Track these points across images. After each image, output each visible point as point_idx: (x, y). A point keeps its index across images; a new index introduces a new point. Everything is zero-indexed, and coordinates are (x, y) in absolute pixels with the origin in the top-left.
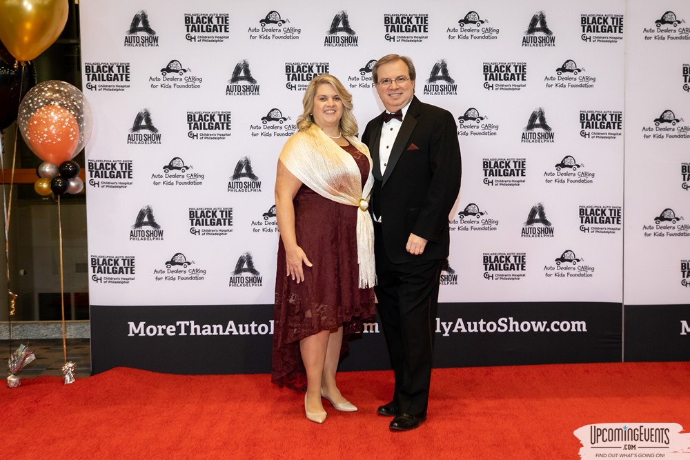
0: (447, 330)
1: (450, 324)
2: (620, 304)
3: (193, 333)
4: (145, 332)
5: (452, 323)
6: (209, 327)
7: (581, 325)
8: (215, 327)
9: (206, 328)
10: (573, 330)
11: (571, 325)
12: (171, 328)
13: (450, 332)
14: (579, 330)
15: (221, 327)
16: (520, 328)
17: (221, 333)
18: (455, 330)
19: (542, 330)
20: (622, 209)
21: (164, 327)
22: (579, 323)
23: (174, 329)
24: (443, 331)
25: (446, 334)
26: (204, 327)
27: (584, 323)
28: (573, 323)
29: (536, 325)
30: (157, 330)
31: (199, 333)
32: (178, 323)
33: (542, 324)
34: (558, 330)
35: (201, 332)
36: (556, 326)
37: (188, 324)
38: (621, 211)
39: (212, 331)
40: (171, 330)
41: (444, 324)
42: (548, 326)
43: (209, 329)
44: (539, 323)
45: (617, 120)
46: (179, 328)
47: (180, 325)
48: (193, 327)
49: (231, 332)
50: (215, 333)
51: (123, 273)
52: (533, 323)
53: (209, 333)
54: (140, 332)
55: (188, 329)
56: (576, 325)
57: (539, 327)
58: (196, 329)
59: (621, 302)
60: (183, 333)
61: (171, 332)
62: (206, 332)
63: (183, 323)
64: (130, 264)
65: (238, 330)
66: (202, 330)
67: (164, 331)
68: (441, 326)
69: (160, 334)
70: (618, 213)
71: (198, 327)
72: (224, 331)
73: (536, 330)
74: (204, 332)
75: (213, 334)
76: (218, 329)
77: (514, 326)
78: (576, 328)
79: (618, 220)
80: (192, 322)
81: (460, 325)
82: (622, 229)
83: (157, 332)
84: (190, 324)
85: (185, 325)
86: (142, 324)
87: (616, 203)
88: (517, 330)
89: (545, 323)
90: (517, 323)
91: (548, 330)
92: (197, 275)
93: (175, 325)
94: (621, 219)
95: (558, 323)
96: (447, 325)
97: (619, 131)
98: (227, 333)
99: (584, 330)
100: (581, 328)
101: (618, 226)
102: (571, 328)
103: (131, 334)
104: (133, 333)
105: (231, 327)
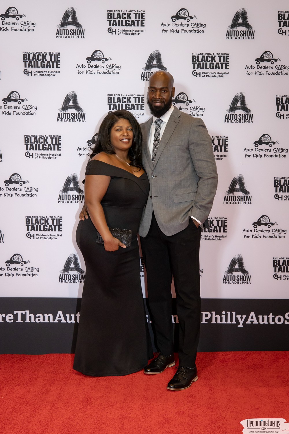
0: (241, 322)
1: (244, 316)
3: (28, 321)
5: (246, 316)
6: (41, 316)
8: (46, 316)
9: (39, 317)
12: (10, 316)
13: (244, 323)
15: (51, 316)
17: (51, 321)
18: (248, 322)
21: (4, 315)
23: (12, 317)
24: (238, 323)
25: (241, 326)
26: (37, 315)
31: (33, 321)
32: (15, 312)
35: (35, 320)
37: (24, 313)
39: (44, 319)
40: (9, 318)
41: (239, 317)
43: (41, 318)
46: (16, 317)
47: (17, 313)
48: (28, 316)
49: (60, 321)
50: (46, 321)
53: (42, 321)
55: (24, 317)
58: (30, 317)
60: (19, 321)
61: (10, 320)
62: (39, 320)
63: (19, 312)
66: (35, 318)
67: (4, 319)
68: (237, 319)
69: (1, 321)
71: (32, 316)
72: (54, 320)
74: (37, 320)
75: (45, 322)
76: (49, 318)
80: (28, 312)
81: (252, 318)
84: (26, 313)
85: (22, 313)
92: (32, 272)
93: (13, 314)
96: (242, 318)
98: (56, 321)
105: (60, 317)
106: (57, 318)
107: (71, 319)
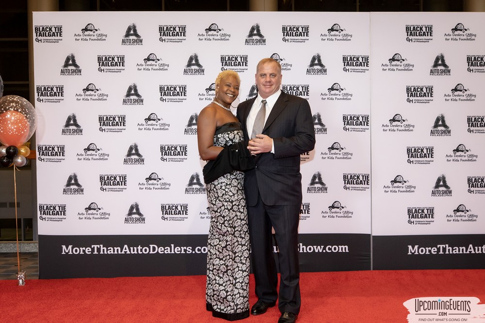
2: (369, 235)
3: (102, 253)
4: (72, 252)
6: (112, 248)
7: (345, 248)
8: (116, 248)
9: (110, 249)
10: (340, 251)
11: (339, 248)
12: (88, 249)
14: (344, 251)
15: (119, 248)
16: (306, 250)
17: (120, 252)
19: (321, 251)
20: (370, 175)
21: (84, 248)
22: (343, 247)
23: (90, 250)
26: (109, 248)
27: (347, 247)
28: (340, 247)
29: (317, 248)
30: (80, 251)
31: (105, 253)
32: (93, 246)
33: (321, 248)
34: (330, 251)
35: (107, 252)
36: (330, 249)
37: (99, 247)
38: (370, 177)
39: (114, 251)
40: (88, 250)
42: (324, 249)
43: (112, 250)
44: (319, 247)
45: (366, 120)
46: (93, 249)
47: (94, 247)
48: (102, 249)
50: (116, 252)
51: (59, 215)
52: (315, 247)
53: (112, 253)
54: (69, 252)
55: (99, 250)
56: (342, 248)
57: (319, 249)
58: (104, 250)
59: (370, 233)
60: (96, 252)
61: (88, 252)
62: (110, 252)
63: (96, 246)
64: (63, 209)
65: (130, 251)
66: (107, 250)
67: (84, 251)
69: (82, 253)
70: (368, 178)
71: (105, 248)
72: (121, 251)
73: (317, 251)
74: (109, 251)
76: (118, 250)
77: (303, 248)
78: (342, 250)
79: (367, 183)
80: (102, 246)
82: (370, 188)
83: (80, 252)
84: (100, 247)
85: (97, 247)
86: (70, 247)
87: (366, 172)
88: (305, 251)
89: (322, 247)
90: (305, 247)
91: (324, 251)
92: (105, 216)
93: (91, 248)
94: (370, 182)
95: (331, 247)
97: (367, 127)
98: (123, 253)
99: (347, 251)
100: (345, 250)
101: (368, 186)
102: (339, 250)
103: (63, 253)
104: (65, 252)
105: (126, 249)
106: (124, 250)
107: (134, 251)
